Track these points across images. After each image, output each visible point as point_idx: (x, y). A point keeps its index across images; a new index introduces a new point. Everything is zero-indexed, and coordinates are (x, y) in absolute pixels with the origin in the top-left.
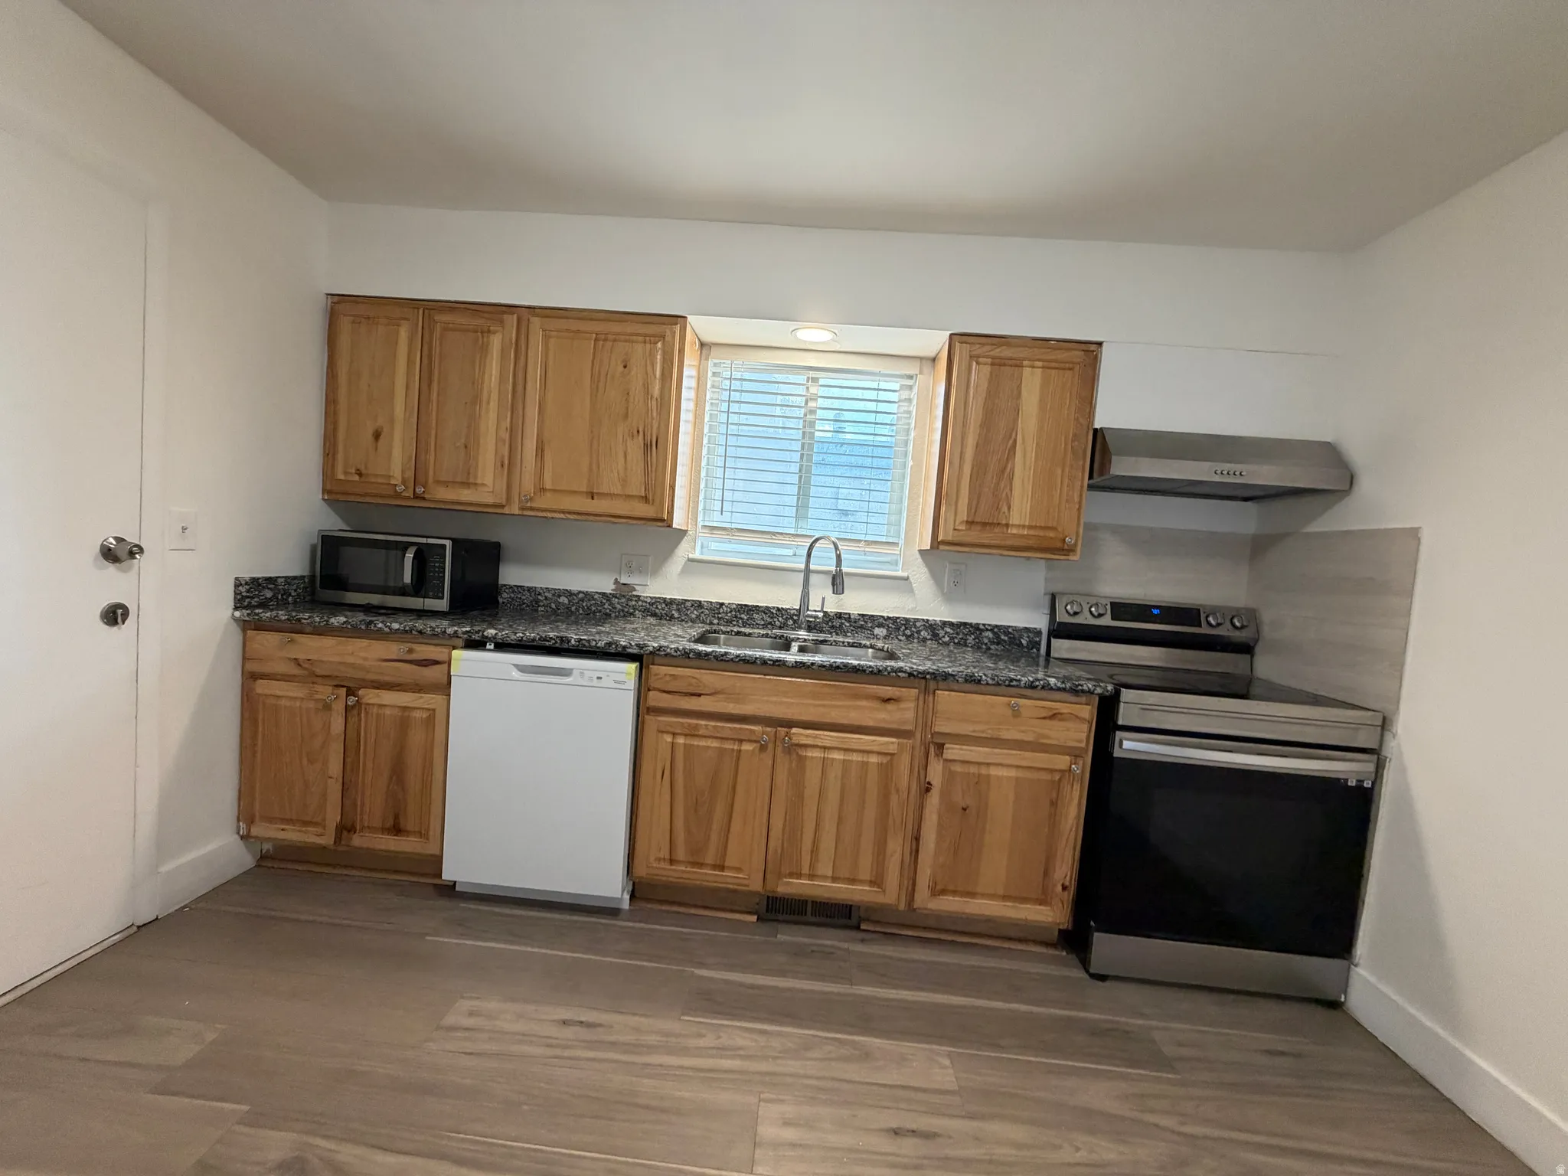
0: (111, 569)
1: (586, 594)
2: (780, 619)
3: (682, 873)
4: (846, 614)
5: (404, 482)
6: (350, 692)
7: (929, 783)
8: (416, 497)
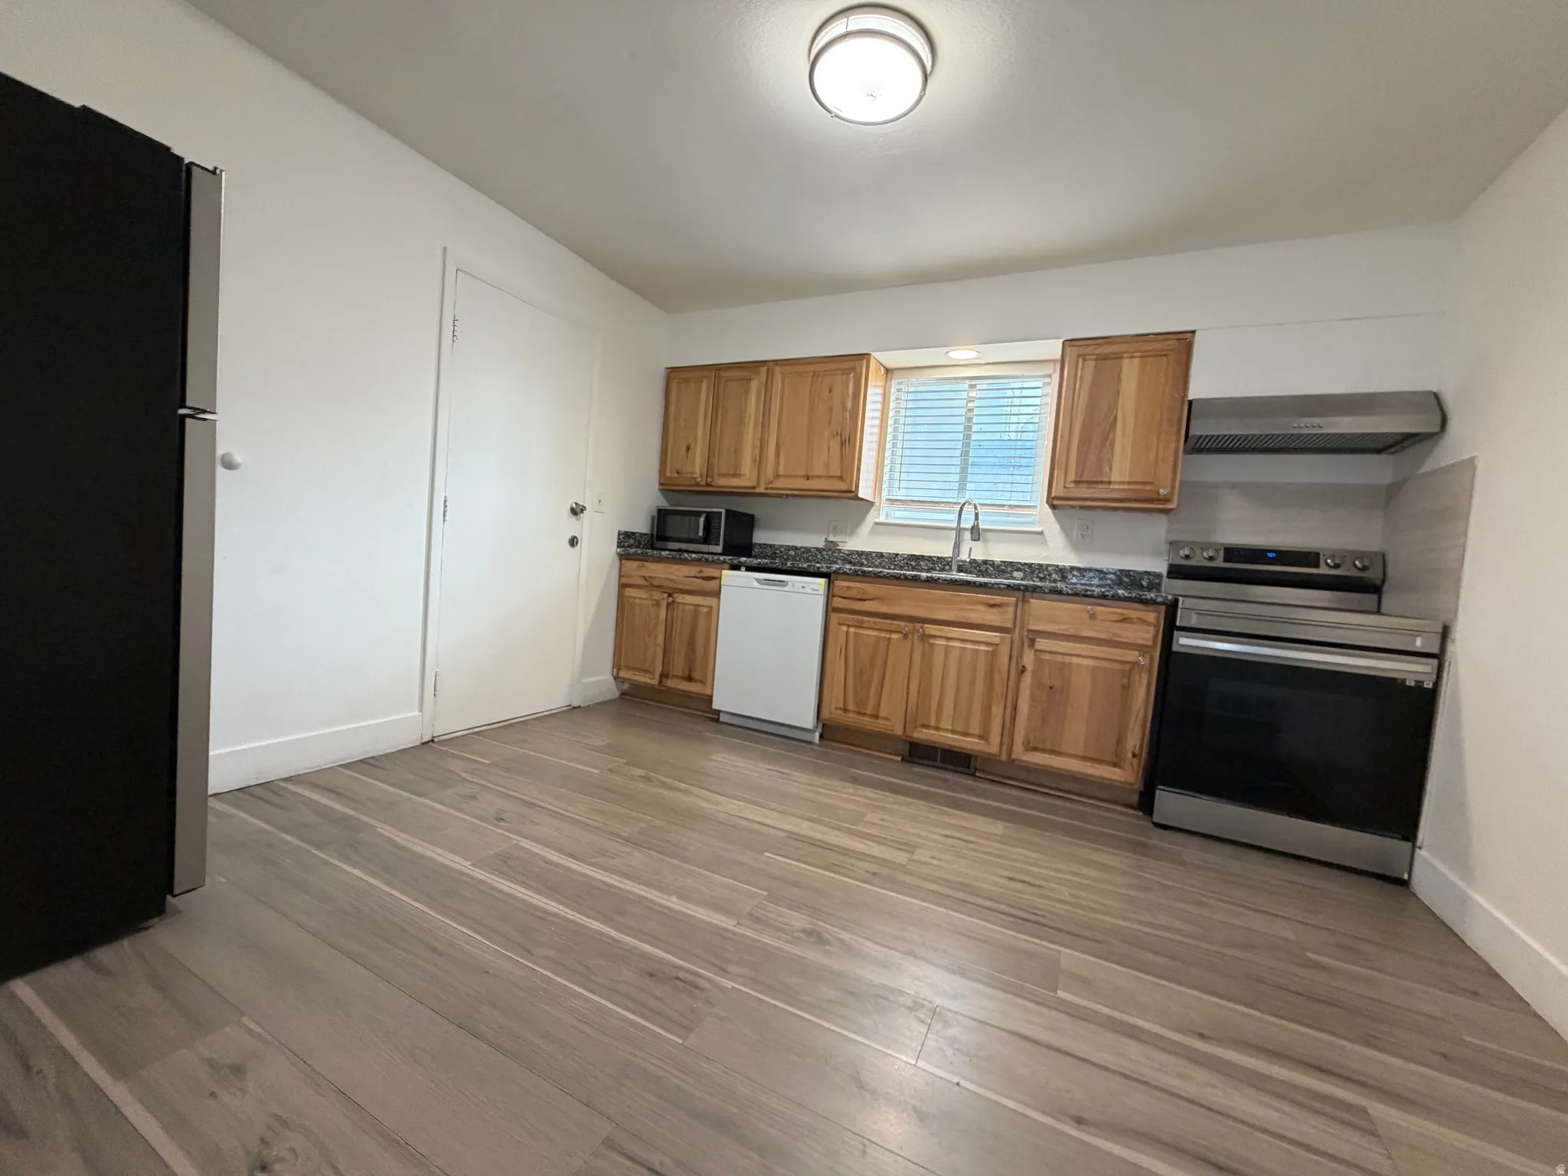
0: (574, 518)
1: (805, 548)
2: (940, 565)
3: (851, 719)
4: (991, 561)
5: (701, 476)
6: (670, 595)
7: (1023, 667)
8: (708, 485)
